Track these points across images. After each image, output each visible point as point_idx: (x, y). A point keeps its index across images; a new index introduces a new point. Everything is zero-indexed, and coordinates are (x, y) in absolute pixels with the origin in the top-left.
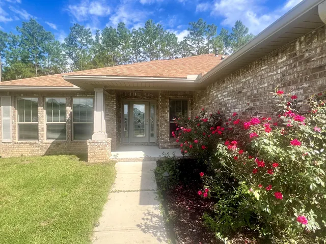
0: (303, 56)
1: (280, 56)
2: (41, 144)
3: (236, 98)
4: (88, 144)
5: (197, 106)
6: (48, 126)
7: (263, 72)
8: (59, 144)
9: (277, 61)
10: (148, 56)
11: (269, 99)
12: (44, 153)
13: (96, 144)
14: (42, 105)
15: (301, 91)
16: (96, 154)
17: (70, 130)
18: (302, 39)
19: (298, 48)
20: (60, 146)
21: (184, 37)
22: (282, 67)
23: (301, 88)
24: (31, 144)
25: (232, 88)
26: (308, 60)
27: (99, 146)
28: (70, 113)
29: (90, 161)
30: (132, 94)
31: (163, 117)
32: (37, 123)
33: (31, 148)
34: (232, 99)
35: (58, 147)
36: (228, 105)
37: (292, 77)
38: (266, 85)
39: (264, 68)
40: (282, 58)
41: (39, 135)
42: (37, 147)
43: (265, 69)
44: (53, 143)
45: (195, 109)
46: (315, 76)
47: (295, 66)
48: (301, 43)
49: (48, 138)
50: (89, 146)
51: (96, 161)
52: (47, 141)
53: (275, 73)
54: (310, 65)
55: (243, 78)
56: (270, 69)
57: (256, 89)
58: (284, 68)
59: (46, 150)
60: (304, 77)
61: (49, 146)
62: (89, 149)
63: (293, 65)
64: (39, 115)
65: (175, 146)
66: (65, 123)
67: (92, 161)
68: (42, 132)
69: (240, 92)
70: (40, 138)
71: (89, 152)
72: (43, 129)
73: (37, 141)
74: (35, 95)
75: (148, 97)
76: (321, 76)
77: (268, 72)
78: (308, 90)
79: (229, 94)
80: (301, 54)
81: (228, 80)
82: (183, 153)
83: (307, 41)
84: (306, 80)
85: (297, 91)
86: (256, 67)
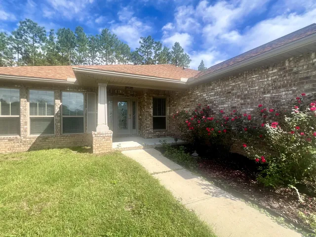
0: (292, 70)
1: (271, 69)
2: (24, 139)
3: (224, 97)
4: (94, 136)
5: (176, 104)
6: (32, 120)
7: (254, 79)
8: (47, 138)
9: (268, 72)
10: (104, 60)
11: (260, 97)
12: (27, 149)
13: (102, 136)
14: (25, 97)
15: (291, 92)
16: (101, 145)
17: (59, 124)
18: (291, 59)
19: (287, 65)
20: (47, 140)
21: (136, 49)
22: (273, 76)
23: (291, 90)
24: (10, 140)
25: (220, 90)
26: (296, 73)
27: (104, 137)
28: (59, 106)
29: (96, 151)
30: (117, 92)
31: (148, 112)
32: (18, 116)
33: (11, 144)
34: (220, 97)
35: (45, 141)
36: (215, 102)
37: (282, 83)
38: (257, 88)
39: (254, 76)
40: (272, 70)
41: (22, 129)
42: (18, 142)
43: (256, 77)
44: (38, 137)
45: (173, 106)
46: (303, 83)
47: (284, 76)
48: (290, 62)
49: (31, 133)
50: (95, 138)
51: (101, 152)
52: (32, 136)
53: (266, 80)
54: (298, 76)
55: (233, 83)
56: (261, 77)
57: (247, 90)
58: (275, 77)
59: (30, 145)
60: (293, 83)
61: (34, 141)
62: (94, 141)
63: (283, 75)
64: (21, 107)
65: (157, 136)
66: (53, 116)
67: (97, 152)
68: (25, 127)
69: (230, 93)
70: (22, 133)
71: (94, 143)
72: (26, 123)
73: (18, 136)
74: (16, 86)
75: (131, 95)
76: (307, 83)
77: (259, 79)
78: (296, 91)
79: (216, 94)
80: (290, 69)
81: (215, 83)
82: (176, 140)
83: (295, 61)
84: (294, 85)
85: (287, 92)
86: (246, 76)
